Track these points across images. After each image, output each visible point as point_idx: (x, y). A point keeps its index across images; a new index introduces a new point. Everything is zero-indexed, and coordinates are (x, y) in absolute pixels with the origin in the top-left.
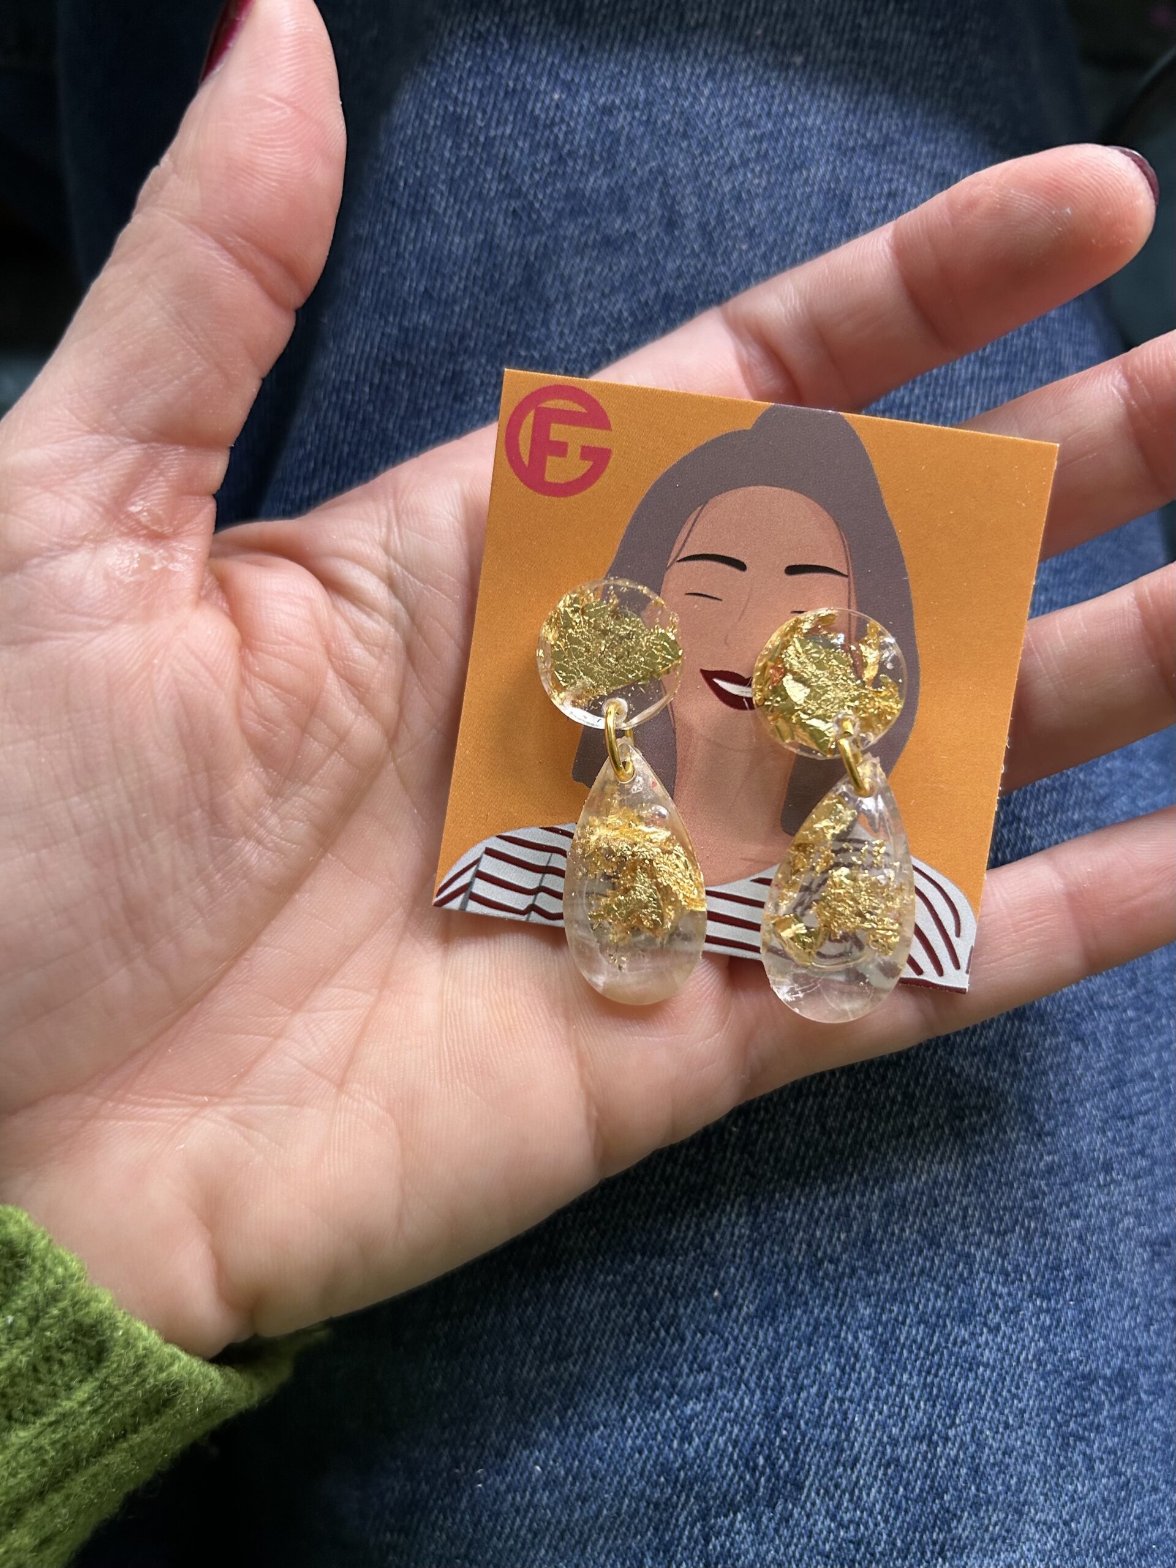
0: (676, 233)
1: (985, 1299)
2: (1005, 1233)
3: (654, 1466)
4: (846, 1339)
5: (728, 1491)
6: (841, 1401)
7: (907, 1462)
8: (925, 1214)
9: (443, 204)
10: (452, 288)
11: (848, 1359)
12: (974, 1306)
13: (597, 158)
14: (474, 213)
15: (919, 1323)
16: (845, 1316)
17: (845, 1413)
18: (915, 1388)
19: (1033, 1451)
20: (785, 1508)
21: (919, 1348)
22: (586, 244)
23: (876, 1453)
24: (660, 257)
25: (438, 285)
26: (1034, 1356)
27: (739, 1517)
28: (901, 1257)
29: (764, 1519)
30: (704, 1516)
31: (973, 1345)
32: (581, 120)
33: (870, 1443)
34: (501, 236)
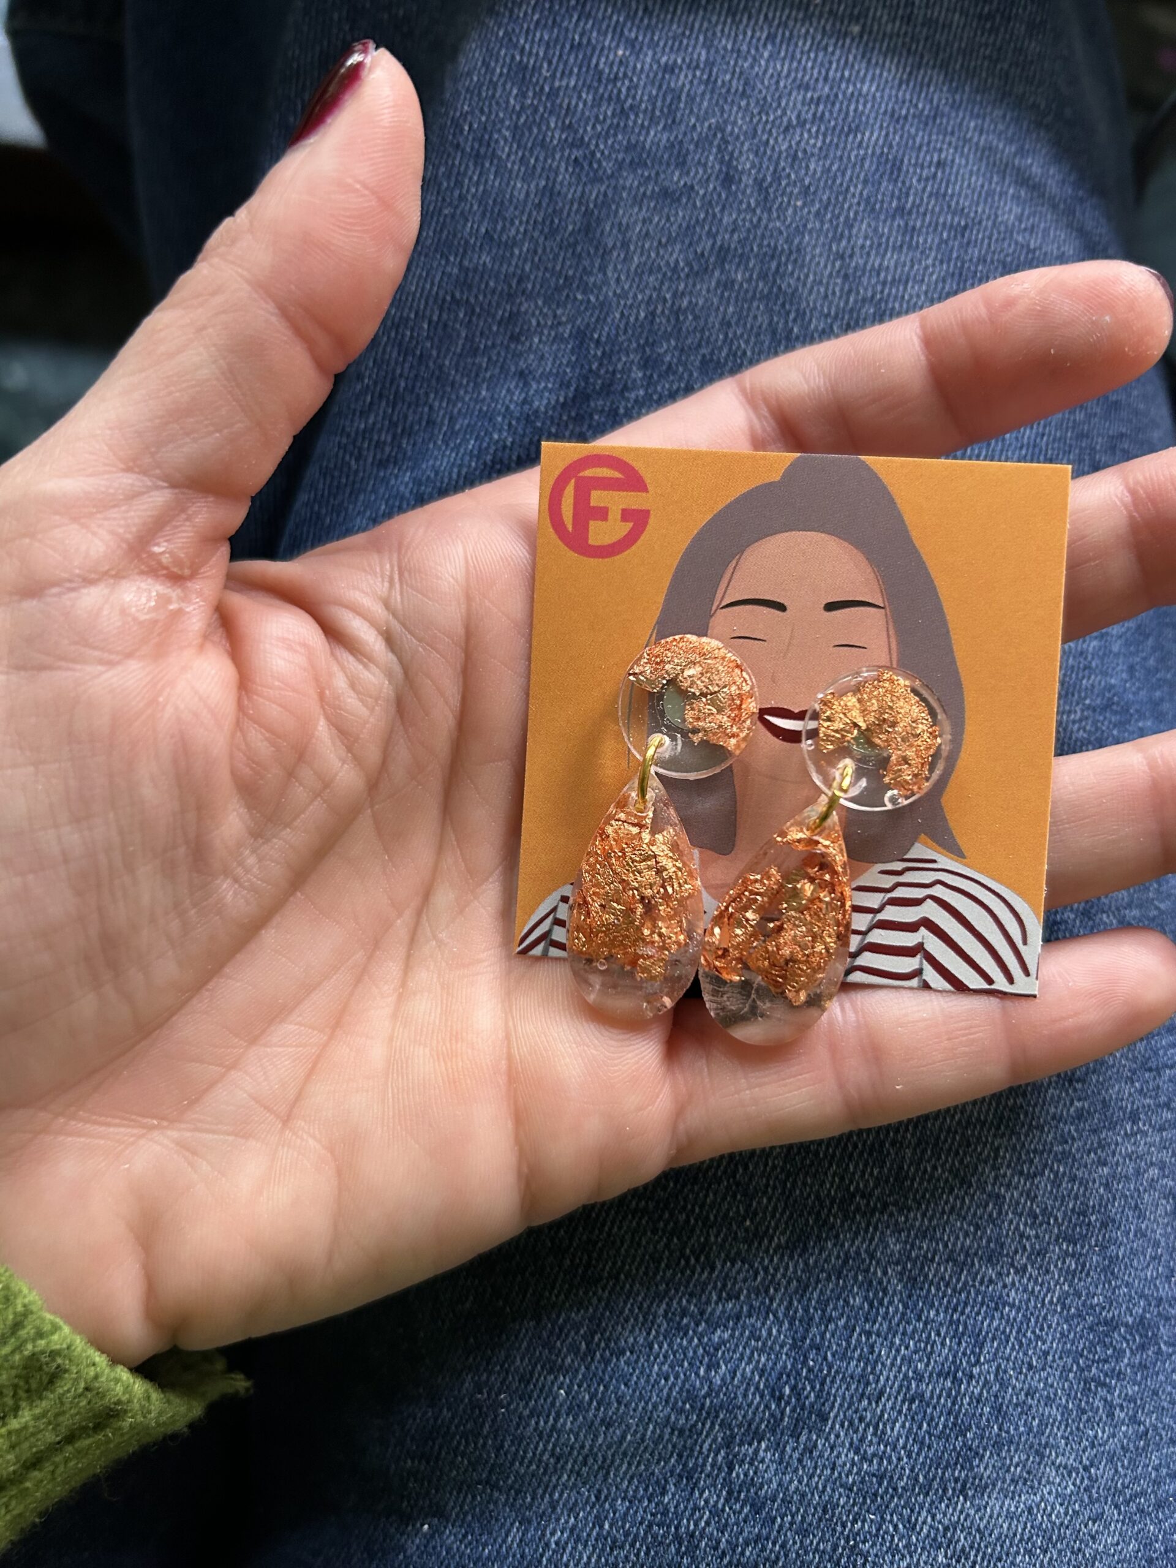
0: (734, 188)
1: (1013, 1241)
2: (1035, 1175)
3: (680, 1393)
4: (875, 1273)
5: (753, 1419)
6: (869, 1334)
7: (932, 1397)
8: (957, 1153)
9: (507, 149)
10: (513, 232)
11: (876, 1294)
12: (1002, 1246)
13: (658, 113)
14: (537, 160)
15: (947, 1261)
16: (875, 1250)
17: (872, 1347)
18: (941, 1324)
19: (1055, 1394)
20: (809, 1439)
21: (947, 1285)
22: (644, 194)
23: (901, 1386)
24: (717, 210)
25: (499, 227)
26: (1059, 1299)
27: (763, 1445)
28: (933, 1195)
29: (788, 1449)
30: (728, 1443)
31: (1000, 1285)
32: (643, 76)
33: (895, 1377)
34: (561, 183)
